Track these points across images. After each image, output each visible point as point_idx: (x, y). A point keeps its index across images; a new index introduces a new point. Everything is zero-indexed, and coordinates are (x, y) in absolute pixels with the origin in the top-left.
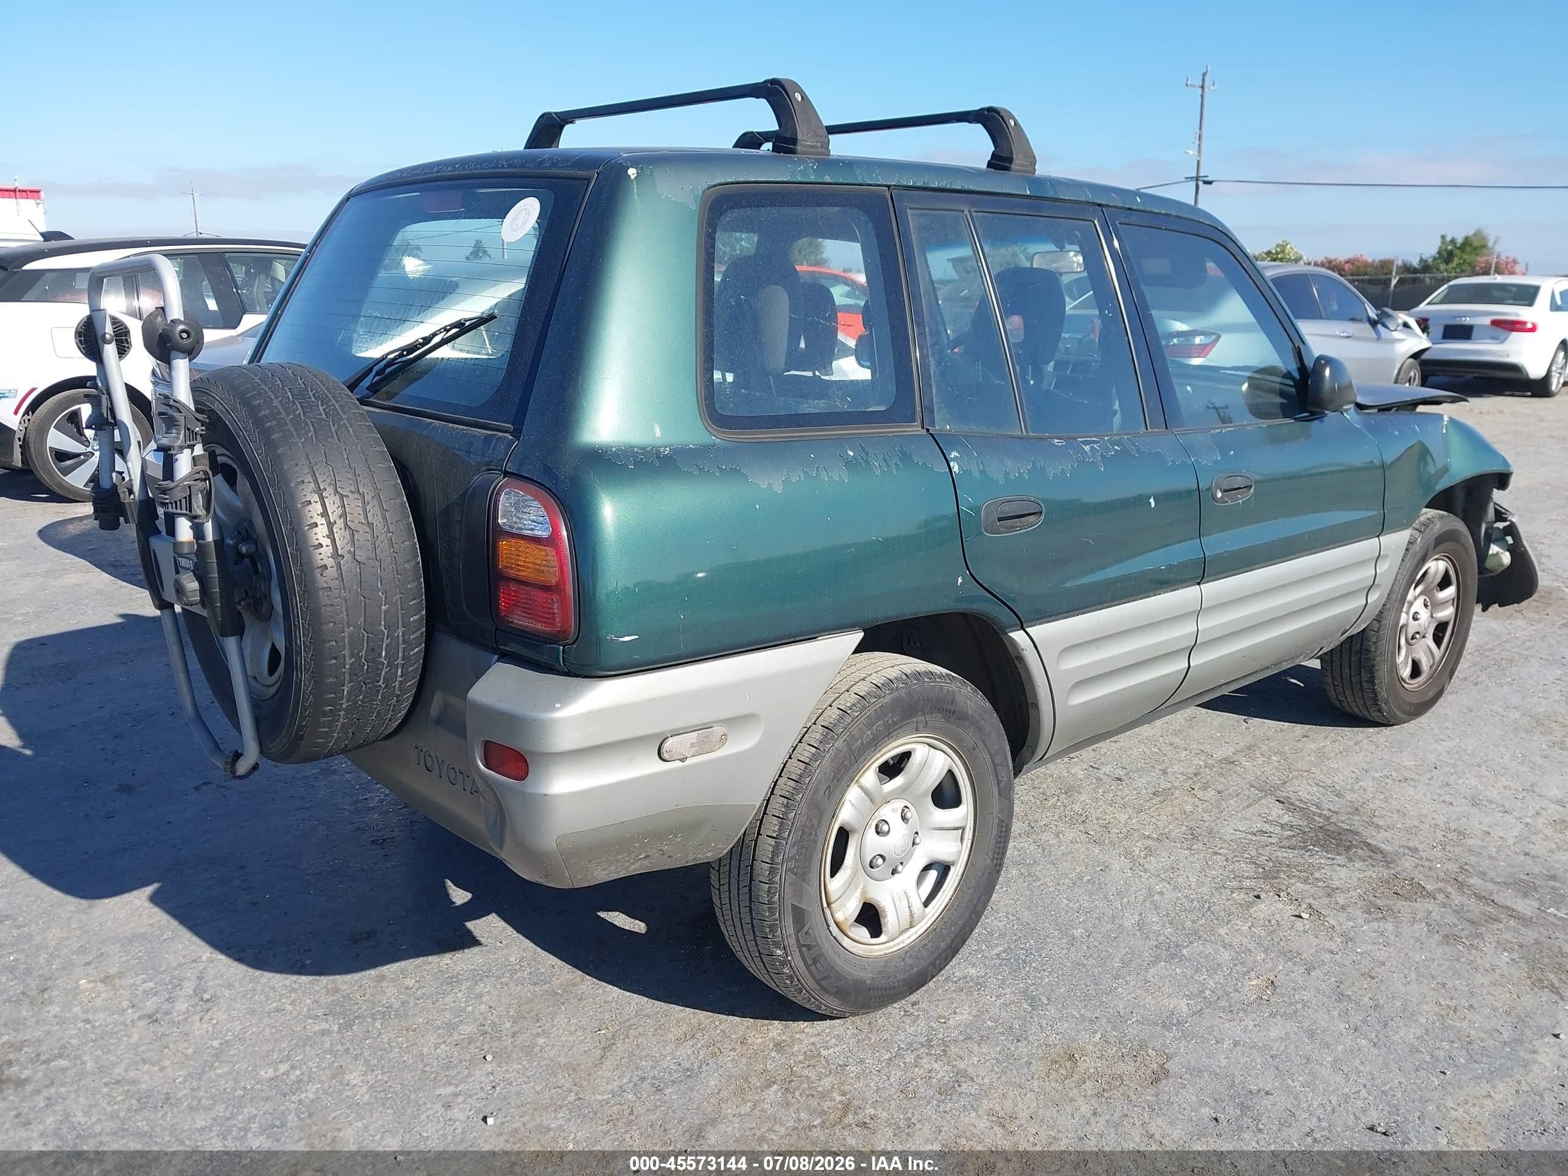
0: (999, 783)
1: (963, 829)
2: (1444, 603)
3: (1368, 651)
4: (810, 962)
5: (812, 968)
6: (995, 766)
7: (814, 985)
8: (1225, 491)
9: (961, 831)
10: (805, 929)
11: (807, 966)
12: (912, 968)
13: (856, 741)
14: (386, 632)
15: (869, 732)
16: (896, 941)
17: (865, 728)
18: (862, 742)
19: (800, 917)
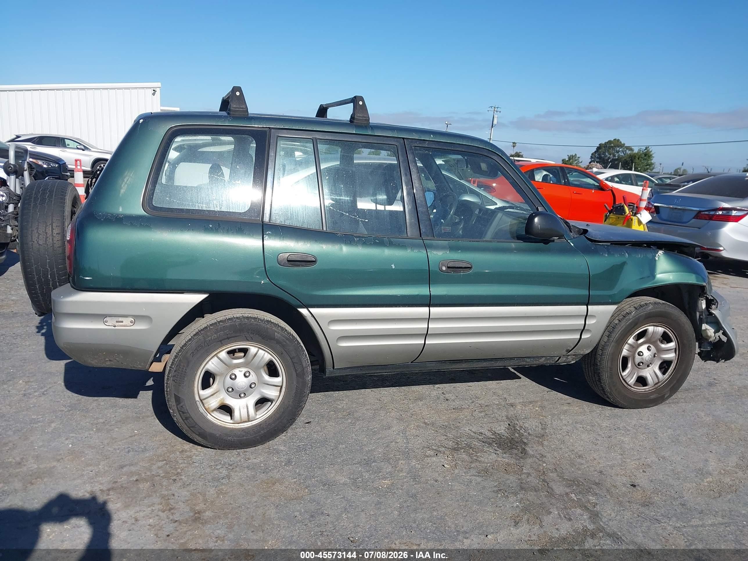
0: (296, 371)
1: (281, 387)
2: (668, 350)
3: (597, 365)
4: (184, 419)
5: (185, 421)
6: (293, 363)
7: (188, 429)
8: (448, 267)
9: (280, 388)
10: (181, 405)
11: (183, 420)
12: (243, 436)
13: (208, 337)
14: (49, 269)
15: (215, 335)
16: (240, 425)
17: (214, 333)
18: (211, 338)
19: (178, 400)
